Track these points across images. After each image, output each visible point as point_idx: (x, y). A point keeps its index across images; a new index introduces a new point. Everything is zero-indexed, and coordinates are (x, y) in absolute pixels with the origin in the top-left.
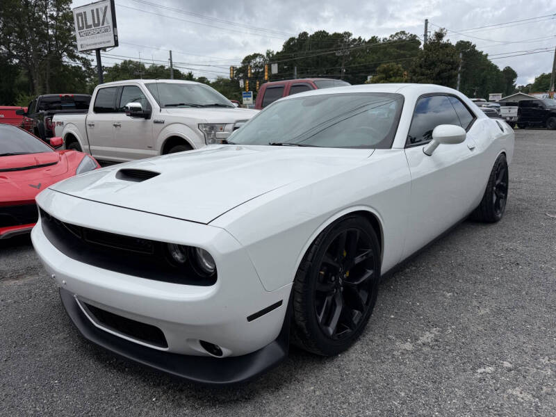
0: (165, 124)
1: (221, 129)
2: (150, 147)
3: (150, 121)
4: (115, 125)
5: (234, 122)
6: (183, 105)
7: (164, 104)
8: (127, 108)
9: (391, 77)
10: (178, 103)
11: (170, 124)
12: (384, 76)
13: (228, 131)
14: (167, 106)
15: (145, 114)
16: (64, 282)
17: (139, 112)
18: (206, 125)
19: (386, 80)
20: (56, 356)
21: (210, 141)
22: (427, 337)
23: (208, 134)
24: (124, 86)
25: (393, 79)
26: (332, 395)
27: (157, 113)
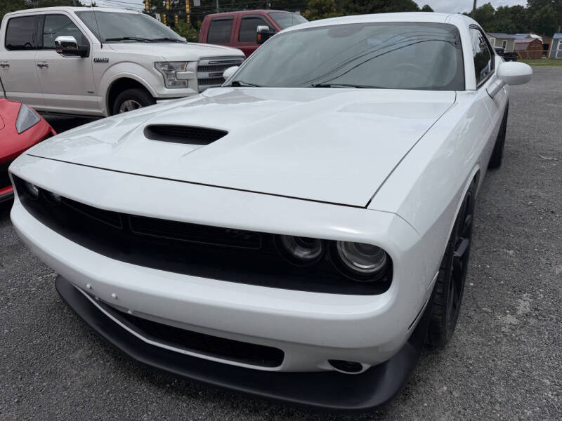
0: (110, 63)
1: (182, 68)
2: (91, 93)
3: (88, 60)
4: (39, 65)
5: (197, 59)
6: (128, 39)
7: (105, 38)
8: (57, 43)
9: (323, 13)
10: (122, 37)
11: (115, 64)
12: (317, 11)
13: (190, 70)
14: (108, 41)
15: (81, 50)
16: (114, 295)
17: (73, 48)
18: (164, 63)
19: (319, 15)
20: (89, 386)
21: (170, 83)
22: (524, 305)
23: (167, 75)
24: (46, 15)
25: (326, 14)
26: (473, 394)
27: (97, 50)
